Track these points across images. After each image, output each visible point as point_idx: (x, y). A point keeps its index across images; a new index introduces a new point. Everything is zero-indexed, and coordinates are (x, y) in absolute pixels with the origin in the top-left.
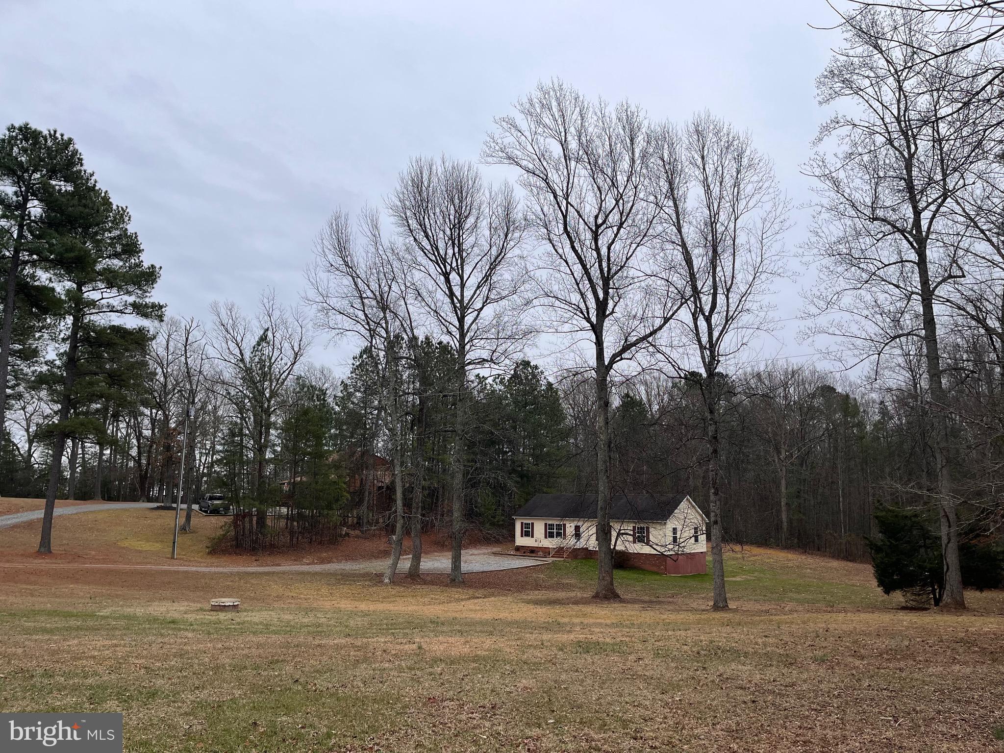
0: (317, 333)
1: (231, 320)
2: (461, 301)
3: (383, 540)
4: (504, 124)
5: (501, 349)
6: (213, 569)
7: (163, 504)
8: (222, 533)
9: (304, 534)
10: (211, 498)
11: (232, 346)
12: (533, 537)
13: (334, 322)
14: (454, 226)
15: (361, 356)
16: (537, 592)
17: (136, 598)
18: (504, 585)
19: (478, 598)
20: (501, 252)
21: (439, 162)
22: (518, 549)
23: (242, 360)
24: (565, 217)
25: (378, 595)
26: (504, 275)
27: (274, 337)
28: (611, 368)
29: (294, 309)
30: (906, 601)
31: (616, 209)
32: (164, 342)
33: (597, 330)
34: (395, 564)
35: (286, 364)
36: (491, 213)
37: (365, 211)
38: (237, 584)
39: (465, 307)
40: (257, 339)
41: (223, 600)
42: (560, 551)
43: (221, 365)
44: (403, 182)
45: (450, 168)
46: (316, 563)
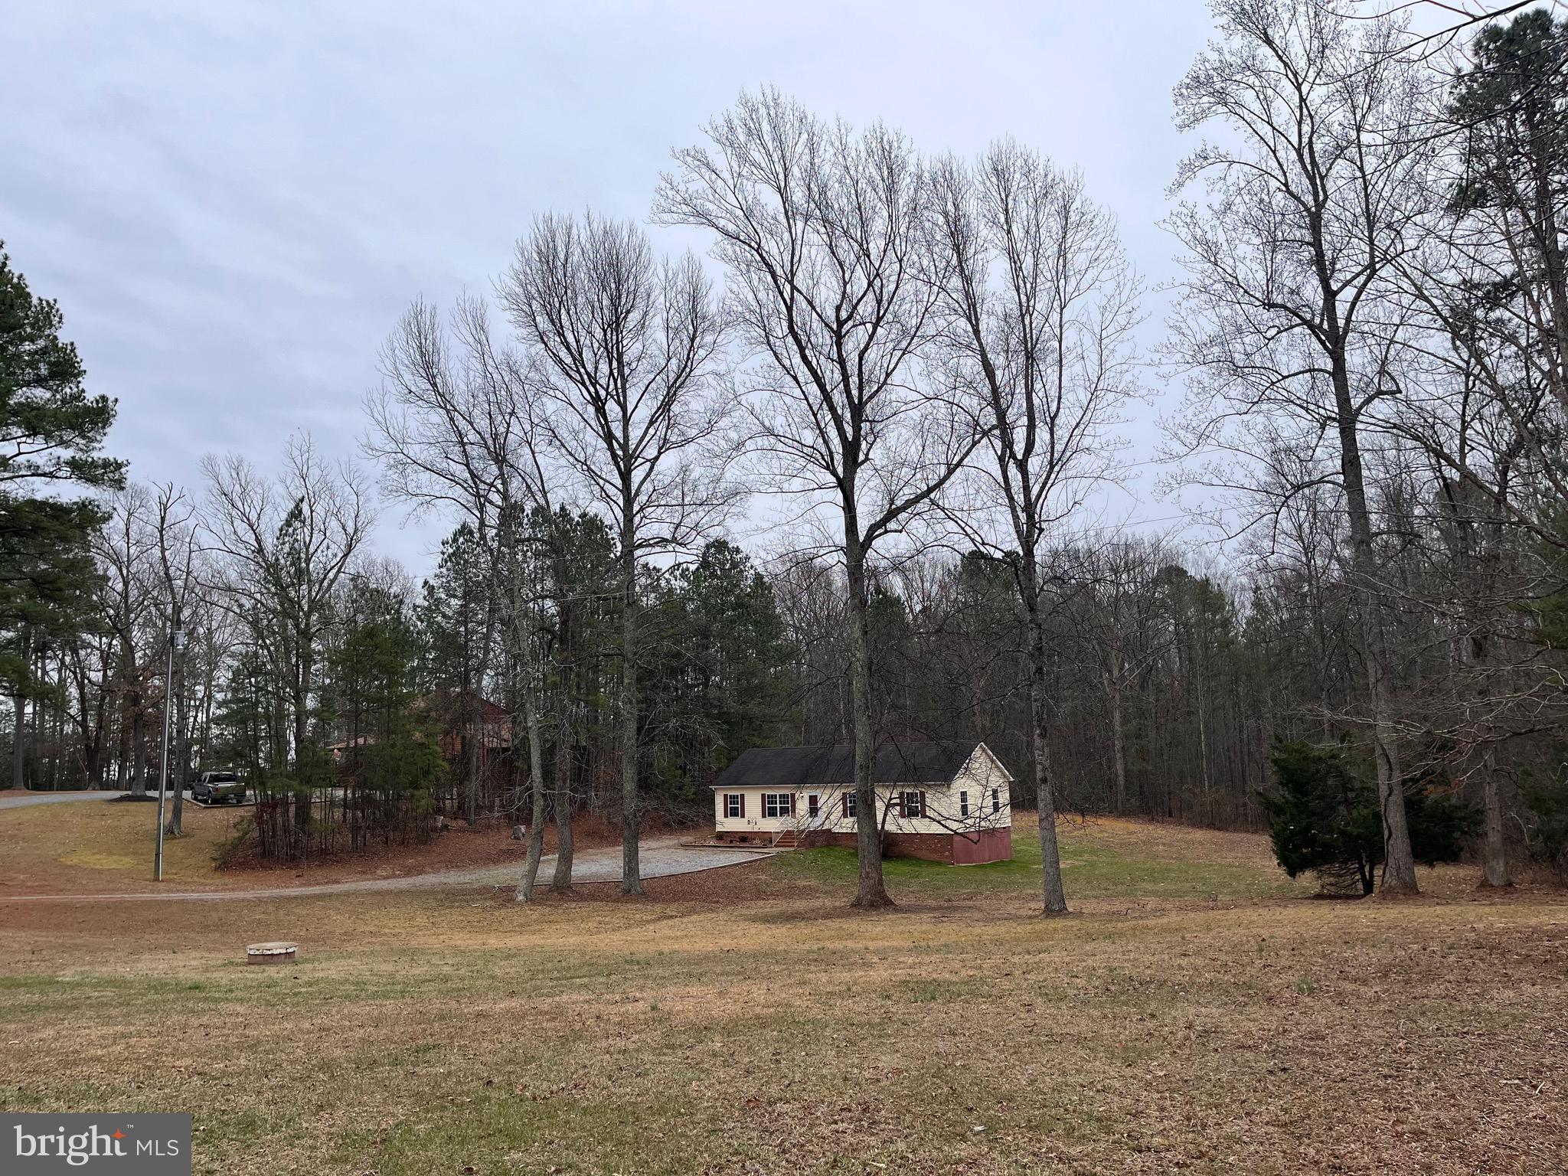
0: (386, 504)
1: (237, 486)
2: (624, 447)
3: (504, 834)
4: (689, 159)
5: (689, 521)
6: (228, 895)
7: (130, 793)
8: (236, 835)
9: (374, 829)
10: (215, 779)
11: (242, 527)
12: (743, 816)
13: (414, 484)
14: (609, 326)
15: (455, 540)
16: (761, 903)
17: (110, 949)
18: (708, 895)
19: (672, 917)
20: (686, 366)
21: (583, 222)
22: (721, 836)
23: (260, 550)
24: (789, 309)
25: (511, 922)
26: (692, 404)
27: (312, 512)
28: (869, 546)
29: (343, 466)
30: (1323, 887)
31: (870, 295)
32: (122, 526)
33: (845, 485)
34: (533, 872)
35: (335, 556)
36: (668, 305)
37: (462, 303)
38: (273, 916)
39: (632, 456)
40: (284, 516)
41: (269, 945)
42: (788, 837)
43: (222, 560)
44: (523, 254)
45: (601, 232)
46: (399, 876)
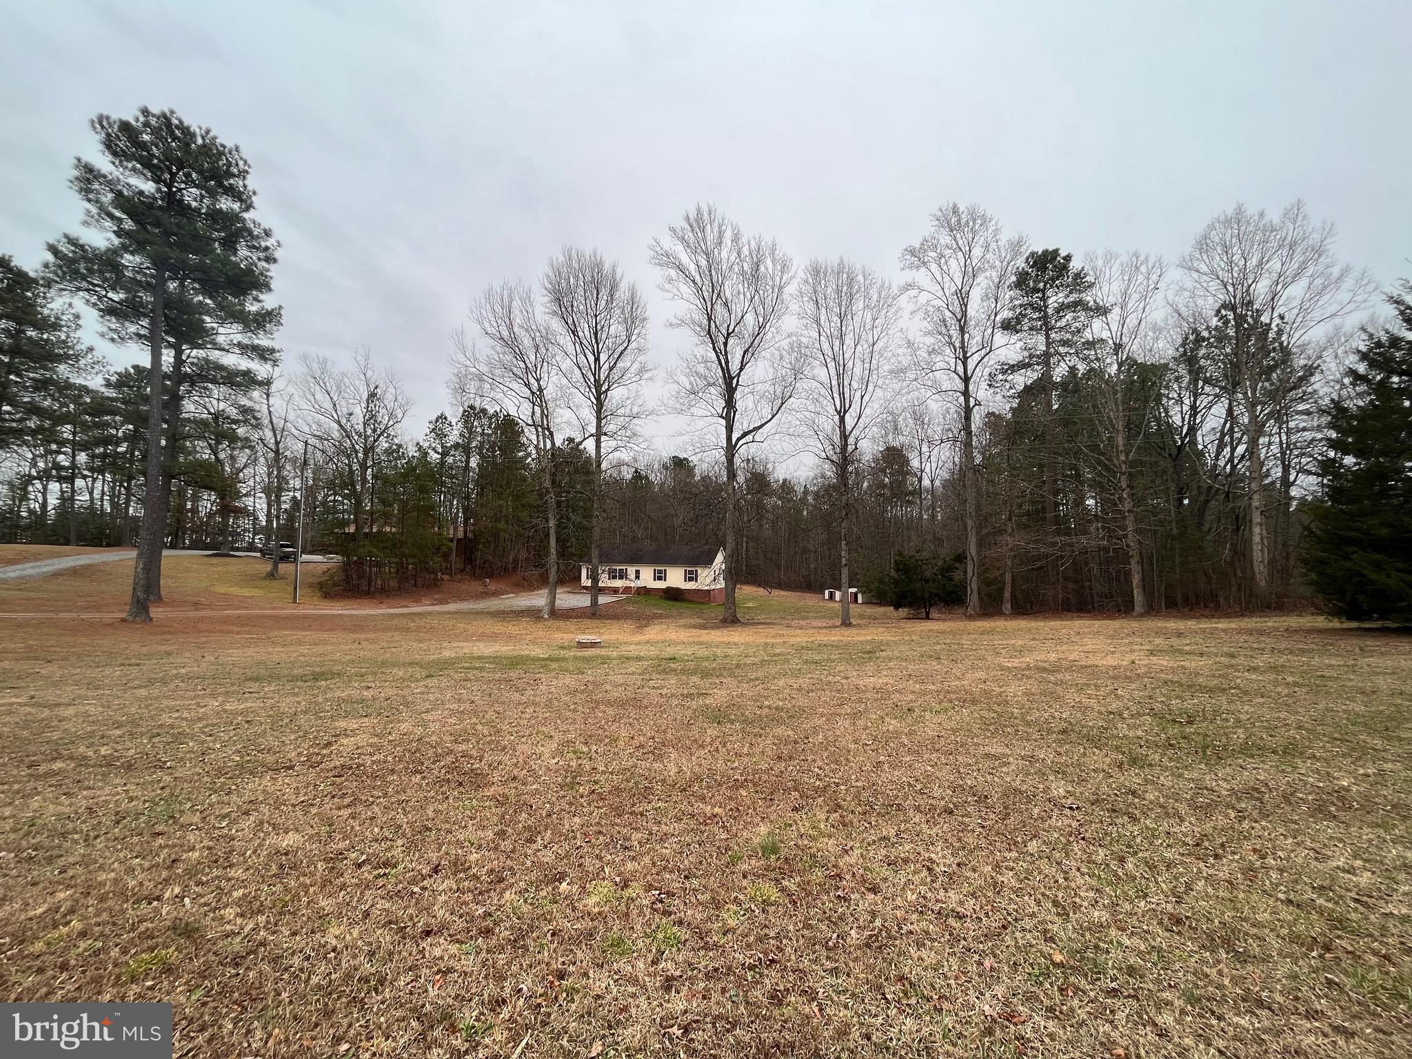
7: (220, 552)
42: (624, 589)
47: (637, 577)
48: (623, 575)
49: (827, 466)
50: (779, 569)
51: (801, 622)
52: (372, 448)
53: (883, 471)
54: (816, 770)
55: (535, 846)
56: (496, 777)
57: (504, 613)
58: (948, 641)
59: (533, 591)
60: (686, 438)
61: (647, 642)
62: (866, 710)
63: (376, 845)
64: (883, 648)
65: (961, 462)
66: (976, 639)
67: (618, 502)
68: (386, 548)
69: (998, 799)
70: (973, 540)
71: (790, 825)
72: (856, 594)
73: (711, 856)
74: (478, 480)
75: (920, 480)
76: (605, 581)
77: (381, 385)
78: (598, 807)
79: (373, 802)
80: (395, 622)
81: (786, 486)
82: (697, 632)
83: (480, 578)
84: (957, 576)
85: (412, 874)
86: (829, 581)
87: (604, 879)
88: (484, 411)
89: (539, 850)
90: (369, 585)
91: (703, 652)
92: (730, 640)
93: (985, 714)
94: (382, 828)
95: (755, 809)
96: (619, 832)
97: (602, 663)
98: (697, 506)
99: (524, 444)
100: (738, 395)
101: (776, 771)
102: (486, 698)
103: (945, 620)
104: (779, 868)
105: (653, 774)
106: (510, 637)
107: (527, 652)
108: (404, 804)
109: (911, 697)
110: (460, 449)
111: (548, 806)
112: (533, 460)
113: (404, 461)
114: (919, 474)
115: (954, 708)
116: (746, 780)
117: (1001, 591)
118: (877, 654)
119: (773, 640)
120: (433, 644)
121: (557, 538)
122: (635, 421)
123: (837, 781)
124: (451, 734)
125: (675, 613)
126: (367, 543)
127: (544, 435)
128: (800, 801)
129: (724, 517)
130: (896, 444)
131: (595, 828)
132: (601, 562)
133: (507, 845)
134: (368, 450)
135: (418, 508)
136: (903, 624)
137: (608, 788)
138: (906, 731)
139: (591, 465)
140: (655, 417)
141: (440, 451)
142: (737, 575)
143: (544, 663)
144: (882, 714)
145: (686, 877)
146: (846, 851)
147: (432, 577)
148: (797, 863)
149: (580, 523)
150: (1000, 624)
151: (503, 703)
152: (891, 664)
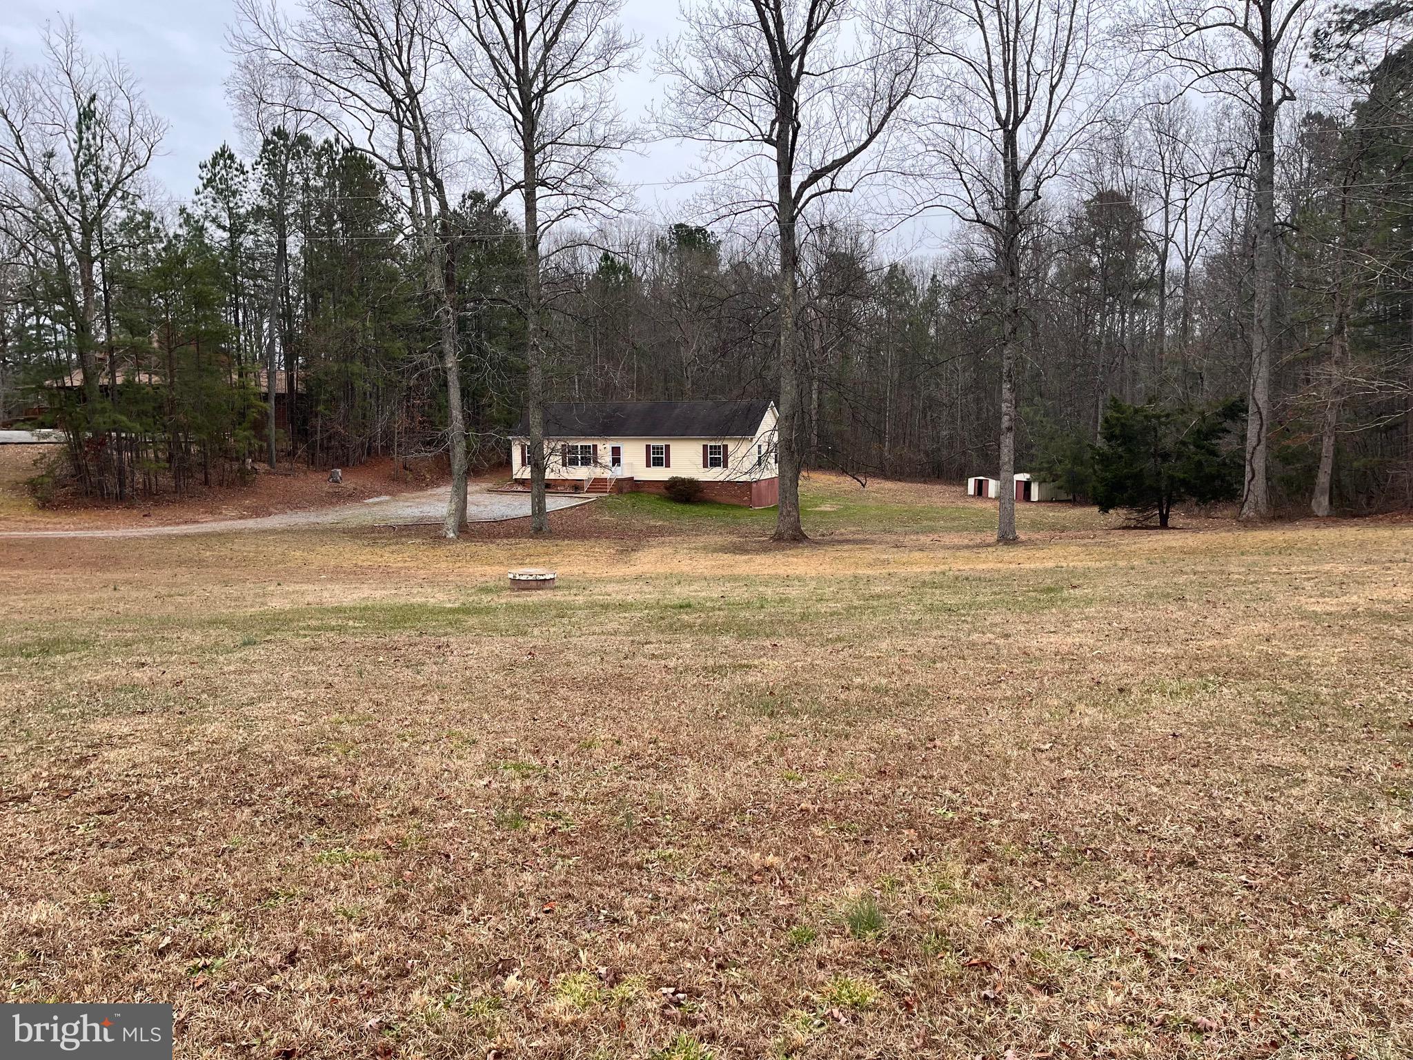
15: (214, 164)
34: (459, 510)
42: (597, 484)
46: (247, 517)
47: (616, 461)
48: (589, 457)
49: (978, 235)
50: (882, 441)
51: (922, 538)
52: (97, 220)
53: (1090, 242)
54: (948, 793)
55: (457, 919)
56: (383, 809)
57: (373, 529)
58: (1200, 568)
59: (422, 489)
60: (700, 187)
61: (638, 578)
62: (1041, 690)
63: (185, 922)
64: (1075, 582)
65: (1248, 219)
66: (1255, 564)
67: (574, 318)
68: (145, 413)
69: (1280, 841)
70: (1261, 375)
71: (901, 884)
72: (1027, 485)
73: (762, 933)
74: (304, 281)
75: (1163, 260)
76: (556, 470)
77: (101, 95)
78: (563, 857)
79: (172, 854)
80: (176, 549)
81: (897, 278)
82: (727, 558)
83: (326, 467)
84: (1226, 445)
85: (251, 965)
86: (976, 462)
87: (579, 969)
88: (304, 140)
89: (464, 926)
90: (122, 484)
91: (740, 594)
92: (789, 572)
93: (1266, 696)
94: (192, 894)
95: (838, 858)
96: (601, 896)
97: (558, 616)
98: (724, 322)
99: (386, 208)
100: (801, 95)
101: (876, 793)
102: (354, 678)
103: (1197, 530)
104: (882, 952)
105: (658, 803)
106: (387, 574)
107: (419, 600)
108: (226, 856)
109: (1124, 667)
110: (266, 220)
111: (476, 855)
112: (407, 238)
113: (160, 246)
114: (1161, 246)
115: (1205, 687)
116: (821, 810)
117: (1311, 472)
118: (1065, 594)
119: (869, 572)
120: (250, 590)
121: (463, 390)
122: (600, 155)
123: (985, 811)
124: (298, 741)
125: (687, 523)
126: (107, 404)
127: (424, 187)
128: (918, 845)
129: (776, 343)
130: (1118, 186)
131: (560, 890)
132: (547, 434)
133: (410, 917)
134: (90, 225)
135: (197, 338)
136: (1115, 537)
137: (578, 824)
138: (1114, 726)
139: (519, 245)
140: (640, 146)
141: (227, 224)
142: (801, 452)
143: (455, 617)
144: (1072, 698)
145: (720, 966)
146: (1000, 926)
147: (236, 466)
148: (913, 943)
149: (505, 360)
150: (1304, 534)
151: (385, 687)
152: (1090, 611)
